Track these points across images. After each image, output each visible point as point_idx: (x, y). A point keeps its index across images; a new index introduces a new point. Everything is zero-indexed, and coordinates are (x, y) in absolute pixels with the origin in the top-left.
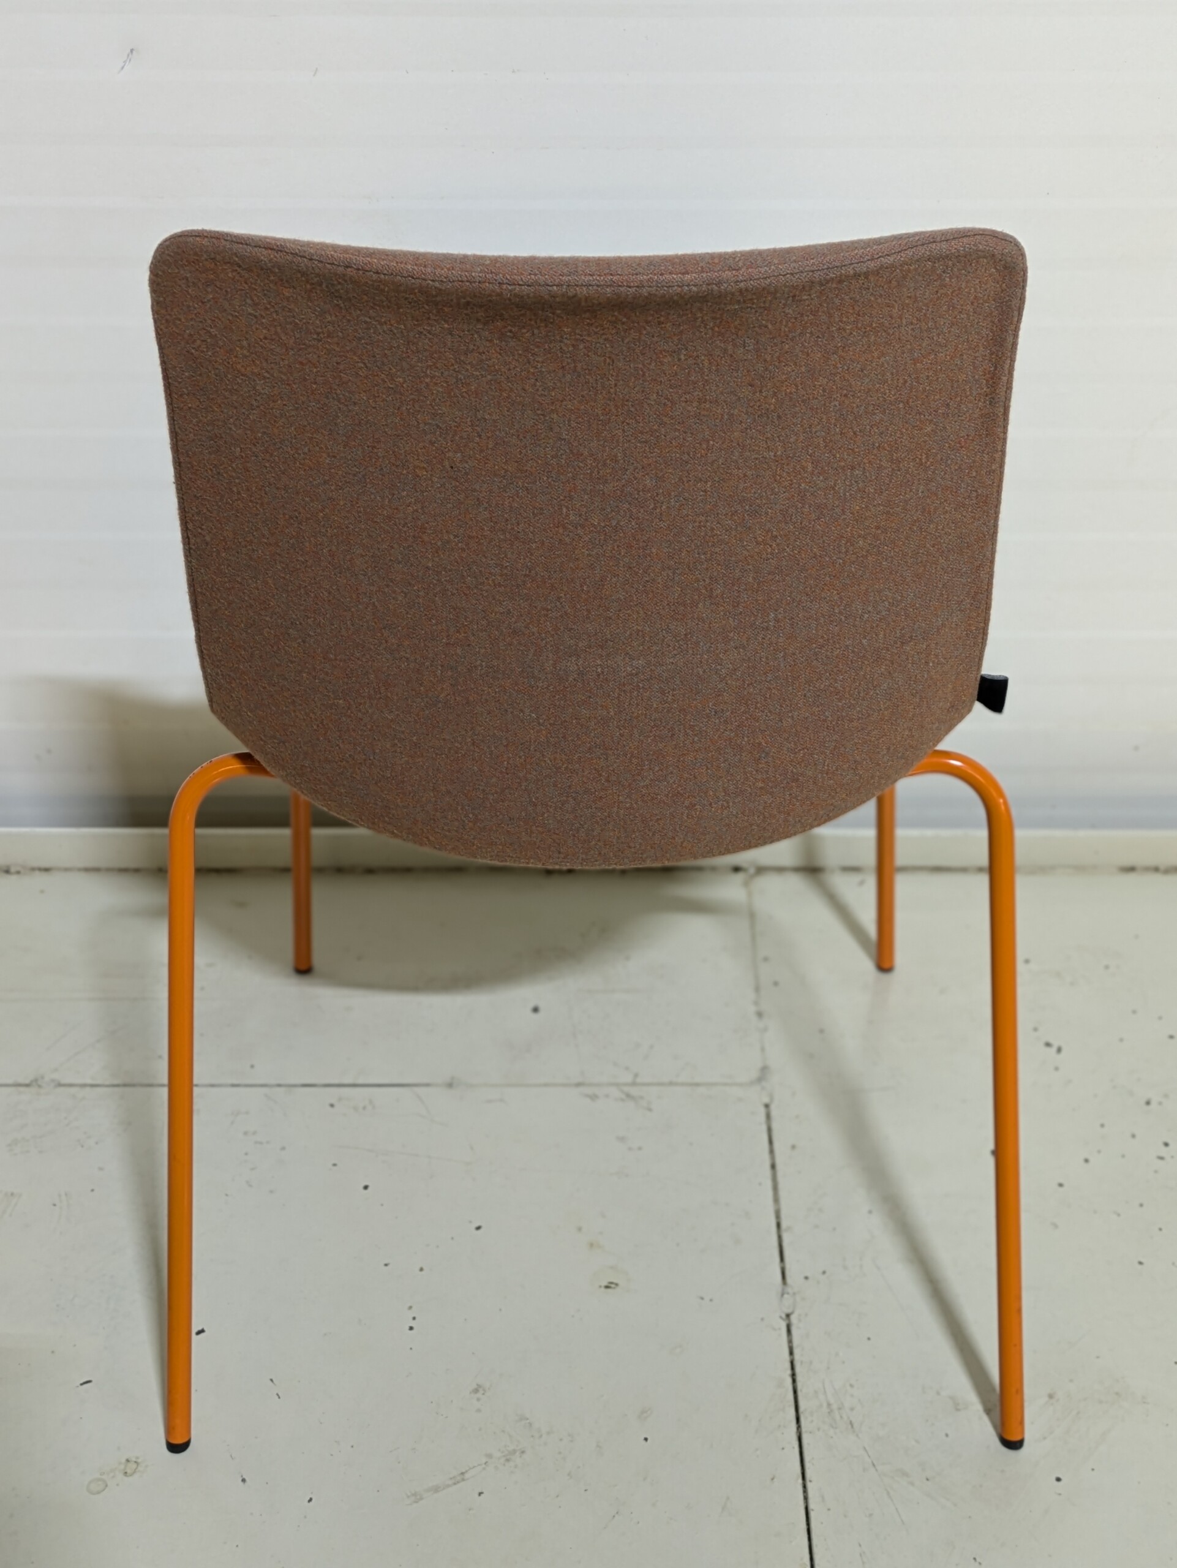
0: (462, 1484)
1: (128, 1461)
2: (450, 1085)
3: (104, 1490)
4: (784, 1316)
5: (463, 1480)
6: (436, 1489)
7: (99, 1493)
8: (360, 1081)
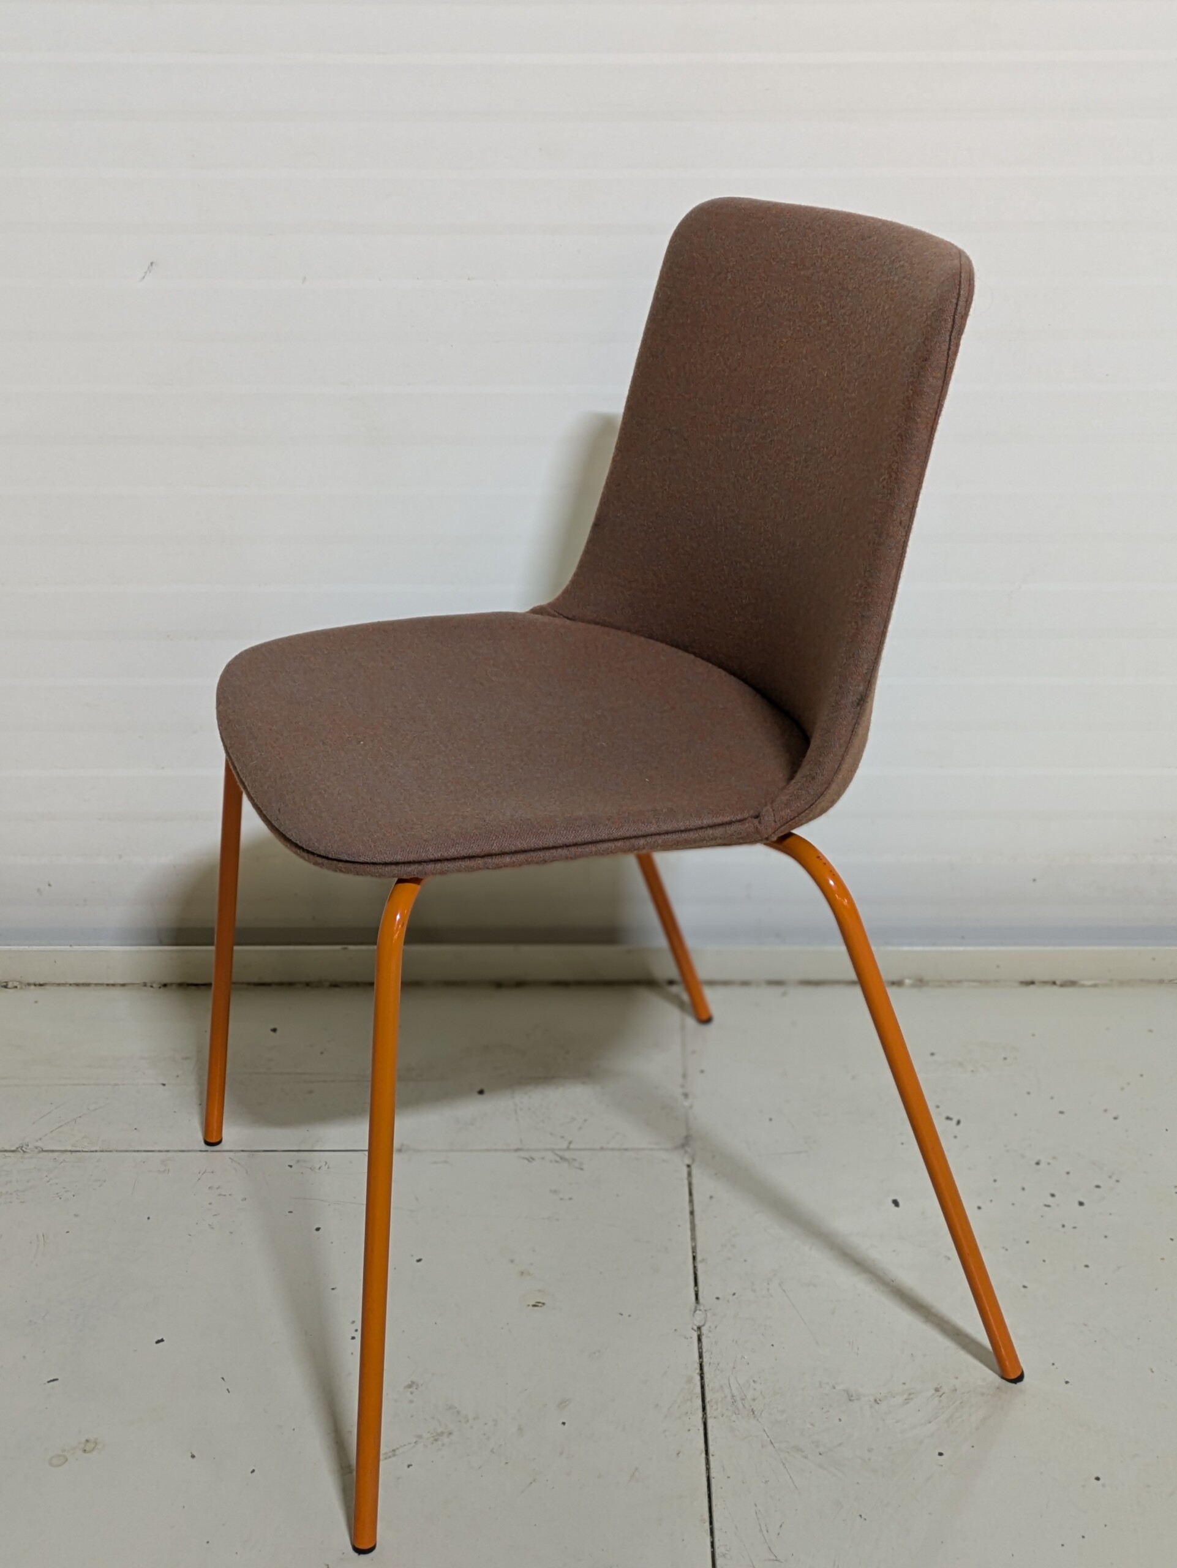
0: (394, 1459)
1: (86, 1440)
2: (400, 1151)
3: (64, 1464)
4: (695, 1328)
5: (394, 1455)
7: (59, 1465)
8: (318, 1147)
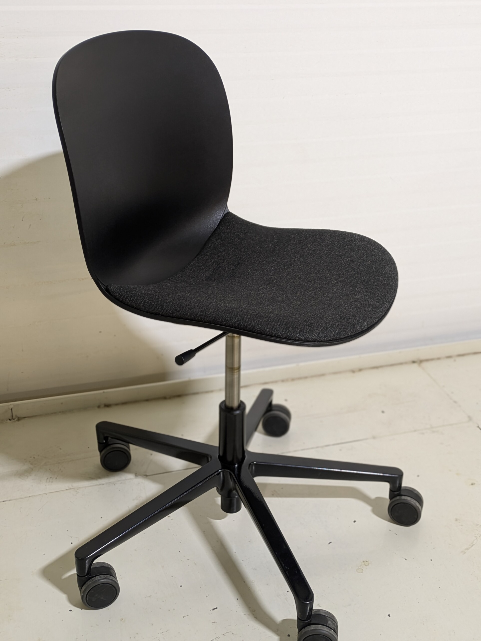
0: (474, 546)
1: (363, 561)
2: (374, 438)
3: (363, 571)
5: (474, 545)
6: (467, 549)
7: (362, 572)
8: (343, 441)
